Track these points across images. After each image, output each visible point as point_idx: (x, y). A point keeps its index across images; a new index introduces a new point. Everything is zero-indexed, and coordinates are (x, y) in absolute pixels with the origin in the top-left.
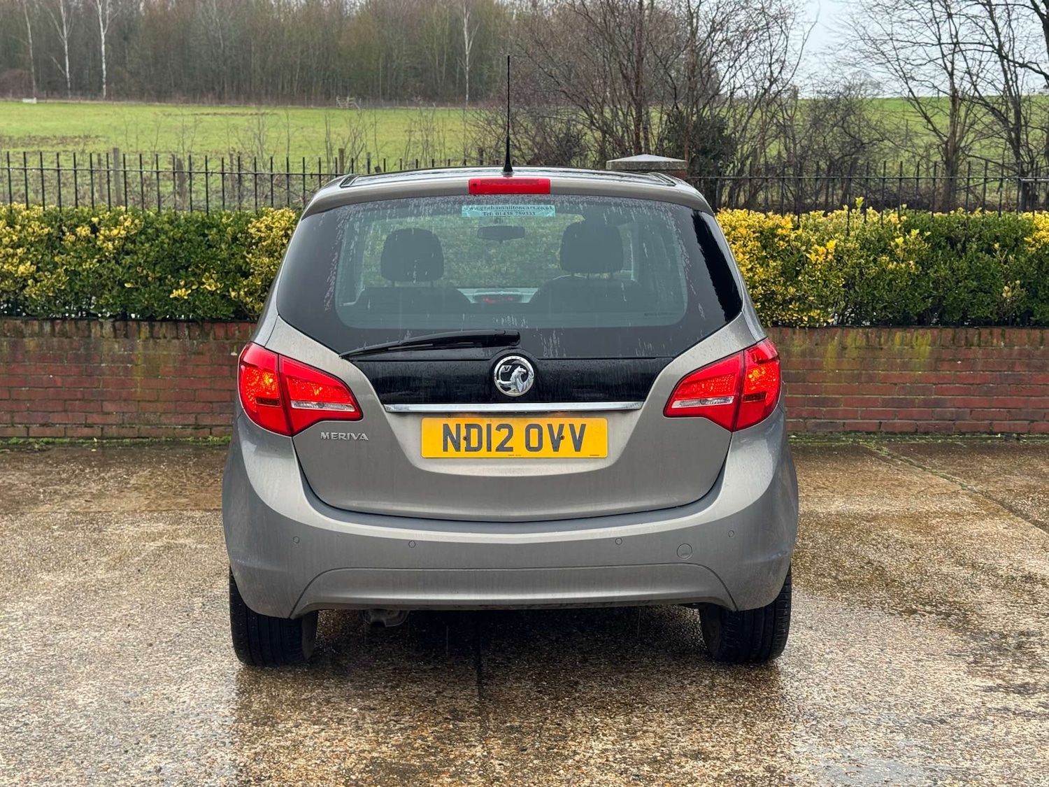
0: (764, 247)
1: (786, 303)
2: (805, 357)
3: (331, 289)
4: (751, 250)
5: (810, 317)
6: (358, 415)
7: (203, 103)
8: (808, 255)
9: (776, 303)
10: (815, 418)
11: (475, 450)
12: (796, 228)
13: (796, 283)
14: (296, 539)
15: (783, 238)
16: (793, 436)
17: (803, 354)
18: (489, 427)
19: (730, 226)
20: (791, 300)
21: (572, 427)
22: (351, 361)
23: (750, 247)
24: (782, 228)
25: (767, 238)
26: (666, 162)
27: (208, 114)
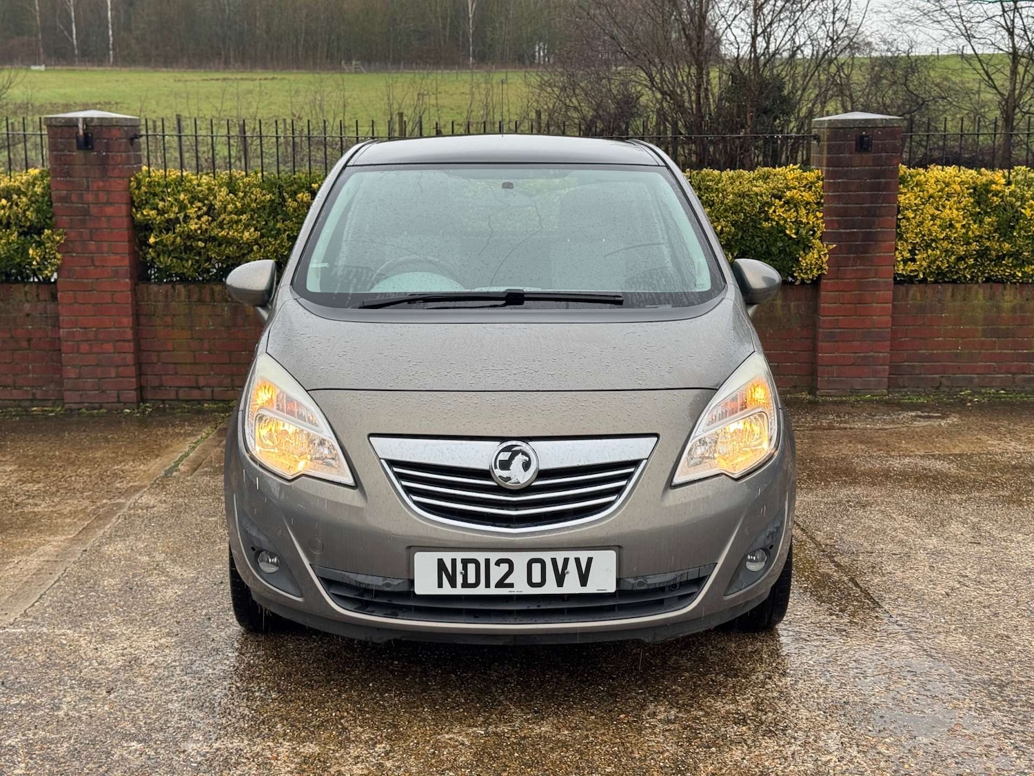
0: (978, 203)
1: (1000, 258)
2: (1015, 312)
4: (965, 206)
5: (1024, 273)
7: (210, 68)
8: (1023, 211)
9: (989, 260)
10: (1024, 373)
12: (1009, 183)
13: (1011, 239)
15: (996, 194)
16: (1003, 392)
17: (1014, 309)
19: (944, 182)
20: (1004, 256)
23: (964, 203)
24: (996, 184)
25: (981, 194)
26: (882, 119)
27: (217, 80)
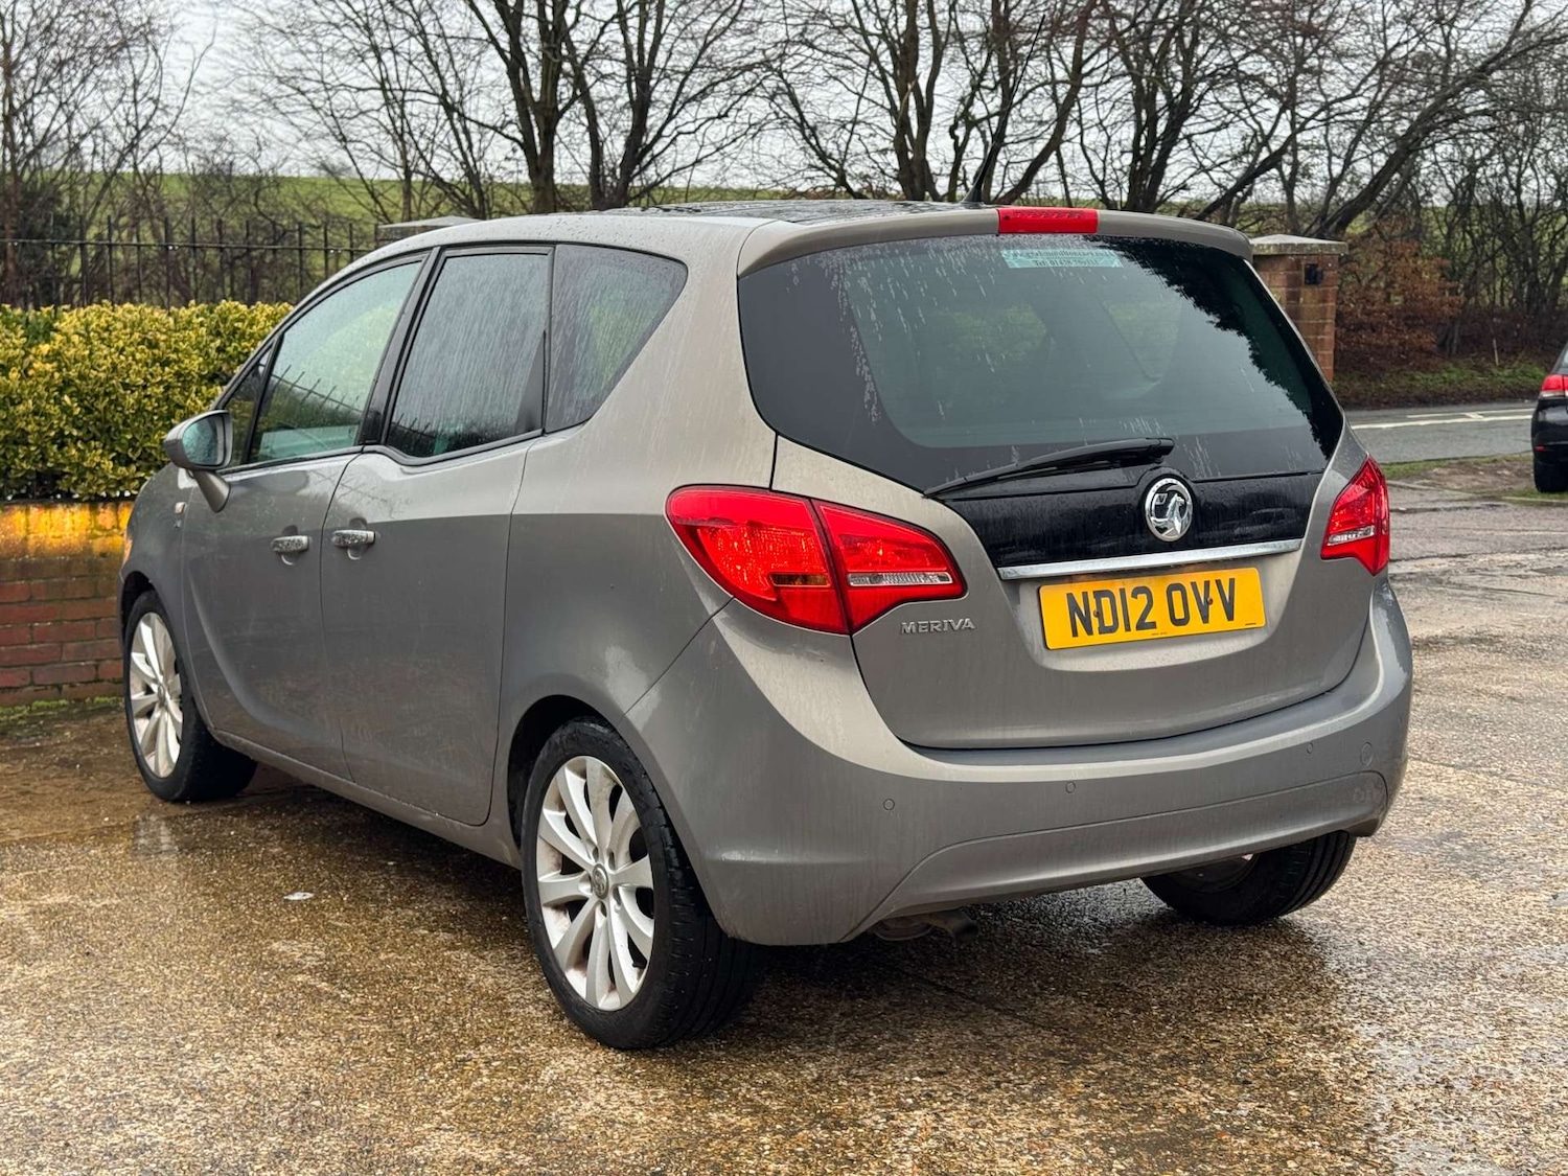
3: (869, 387)
6: (959, 587)
11: (1112, 630)
14: (889, 804)
18: (1122, 591)
21: (1218, 583)
22: (943, 502)
